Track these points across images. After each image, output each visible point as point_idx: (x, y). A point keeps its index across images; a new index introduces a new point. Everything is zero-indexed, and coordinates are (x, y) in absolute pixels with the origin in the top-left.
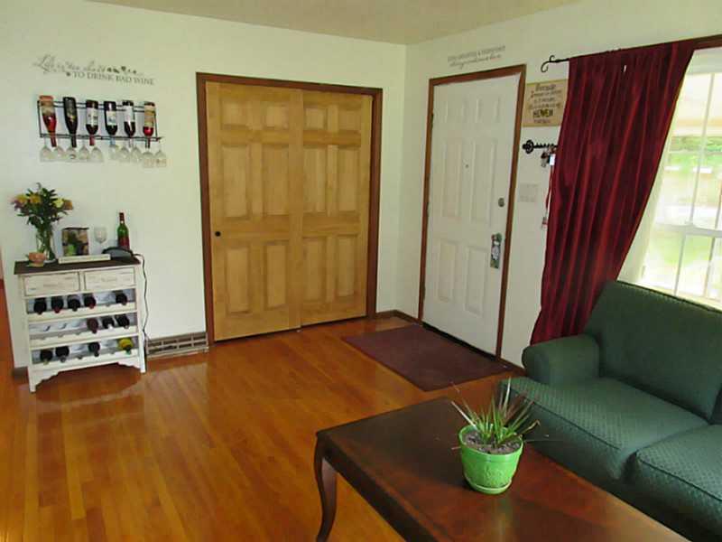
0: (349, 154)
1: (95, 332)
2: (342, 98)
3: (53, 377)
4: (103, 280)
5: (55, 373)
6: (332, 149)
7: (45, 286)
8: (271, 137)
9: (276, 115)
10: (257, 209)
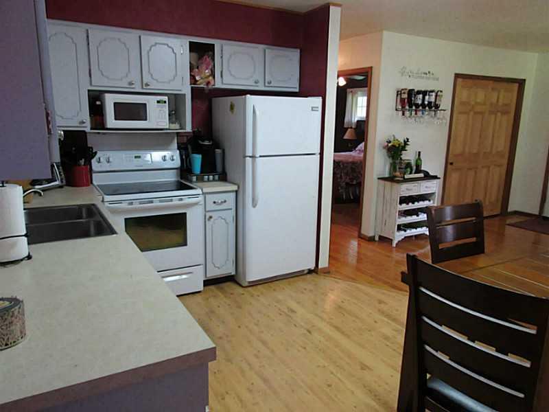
0: (505, 118)
1: (418, 216)
2: (505, 85)
3: (403, 239)
4: (426, 187)
5: (403, 237)
6: (499, 114)
7: (407, 189)
8: (478, 109)
9: (481, 96)
10: (467, 150)
